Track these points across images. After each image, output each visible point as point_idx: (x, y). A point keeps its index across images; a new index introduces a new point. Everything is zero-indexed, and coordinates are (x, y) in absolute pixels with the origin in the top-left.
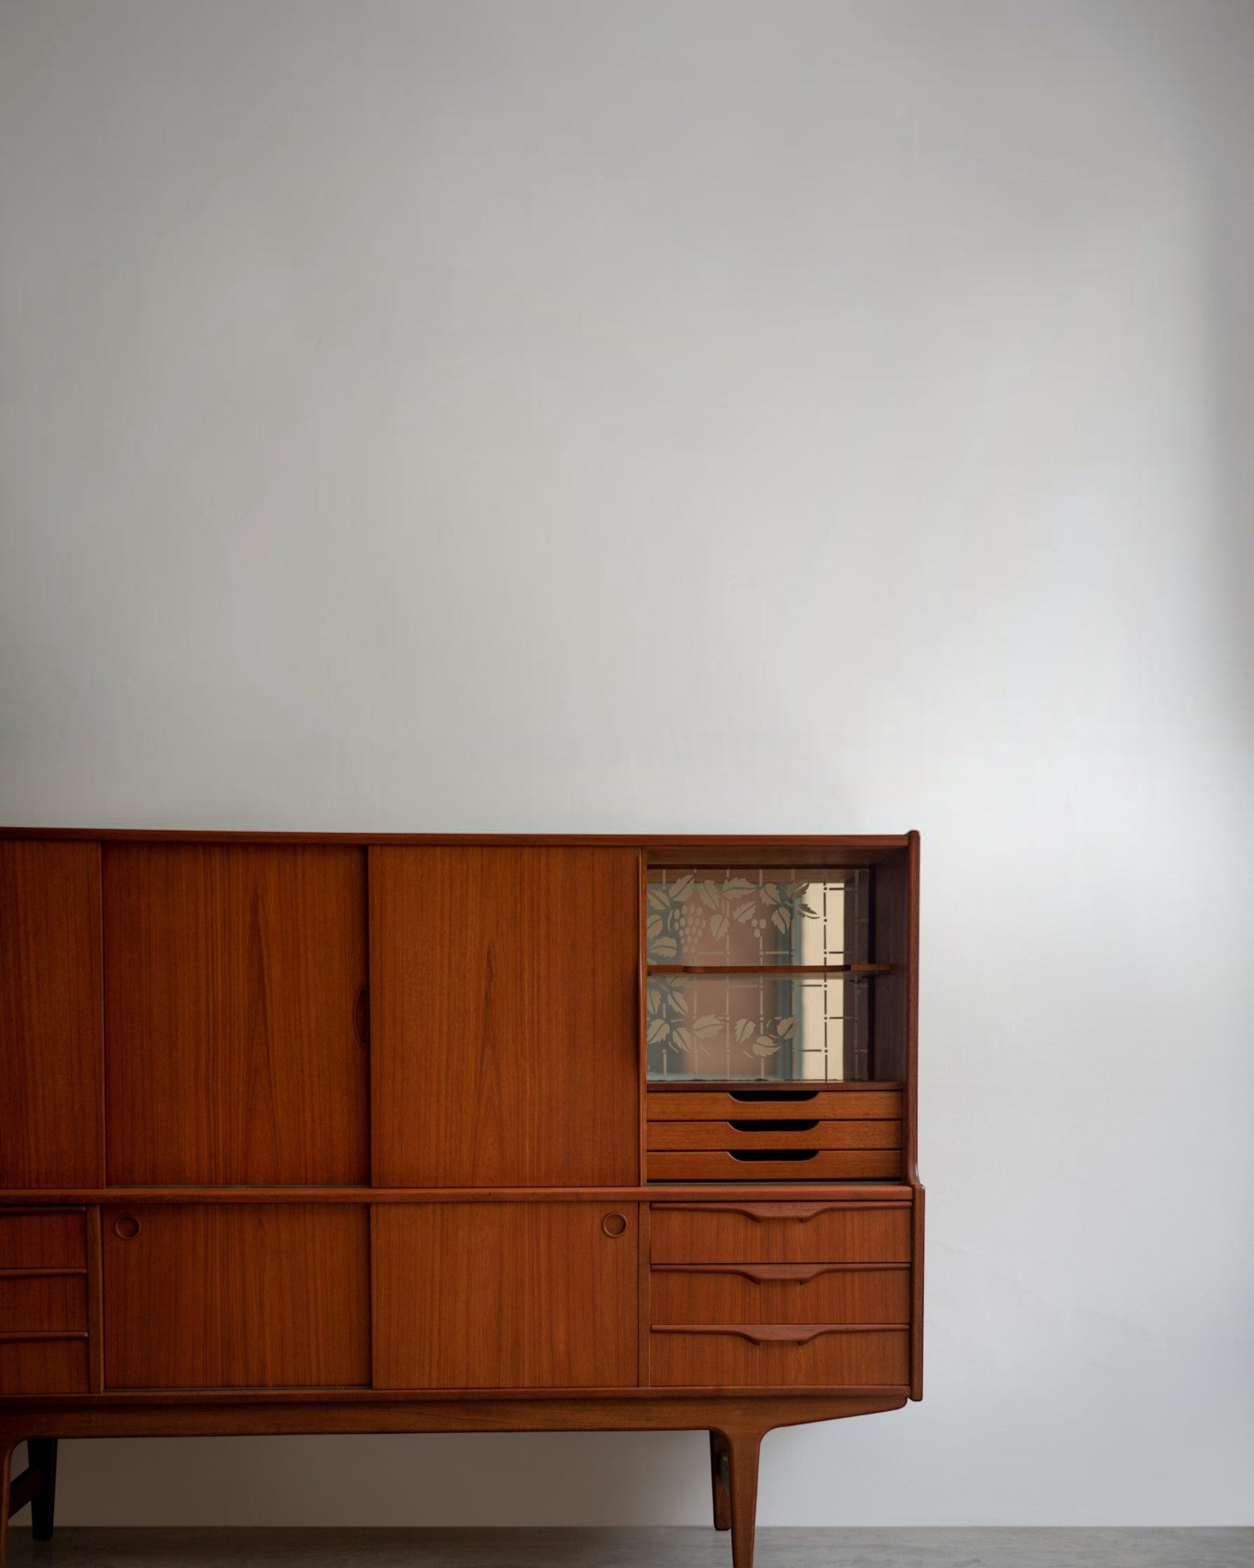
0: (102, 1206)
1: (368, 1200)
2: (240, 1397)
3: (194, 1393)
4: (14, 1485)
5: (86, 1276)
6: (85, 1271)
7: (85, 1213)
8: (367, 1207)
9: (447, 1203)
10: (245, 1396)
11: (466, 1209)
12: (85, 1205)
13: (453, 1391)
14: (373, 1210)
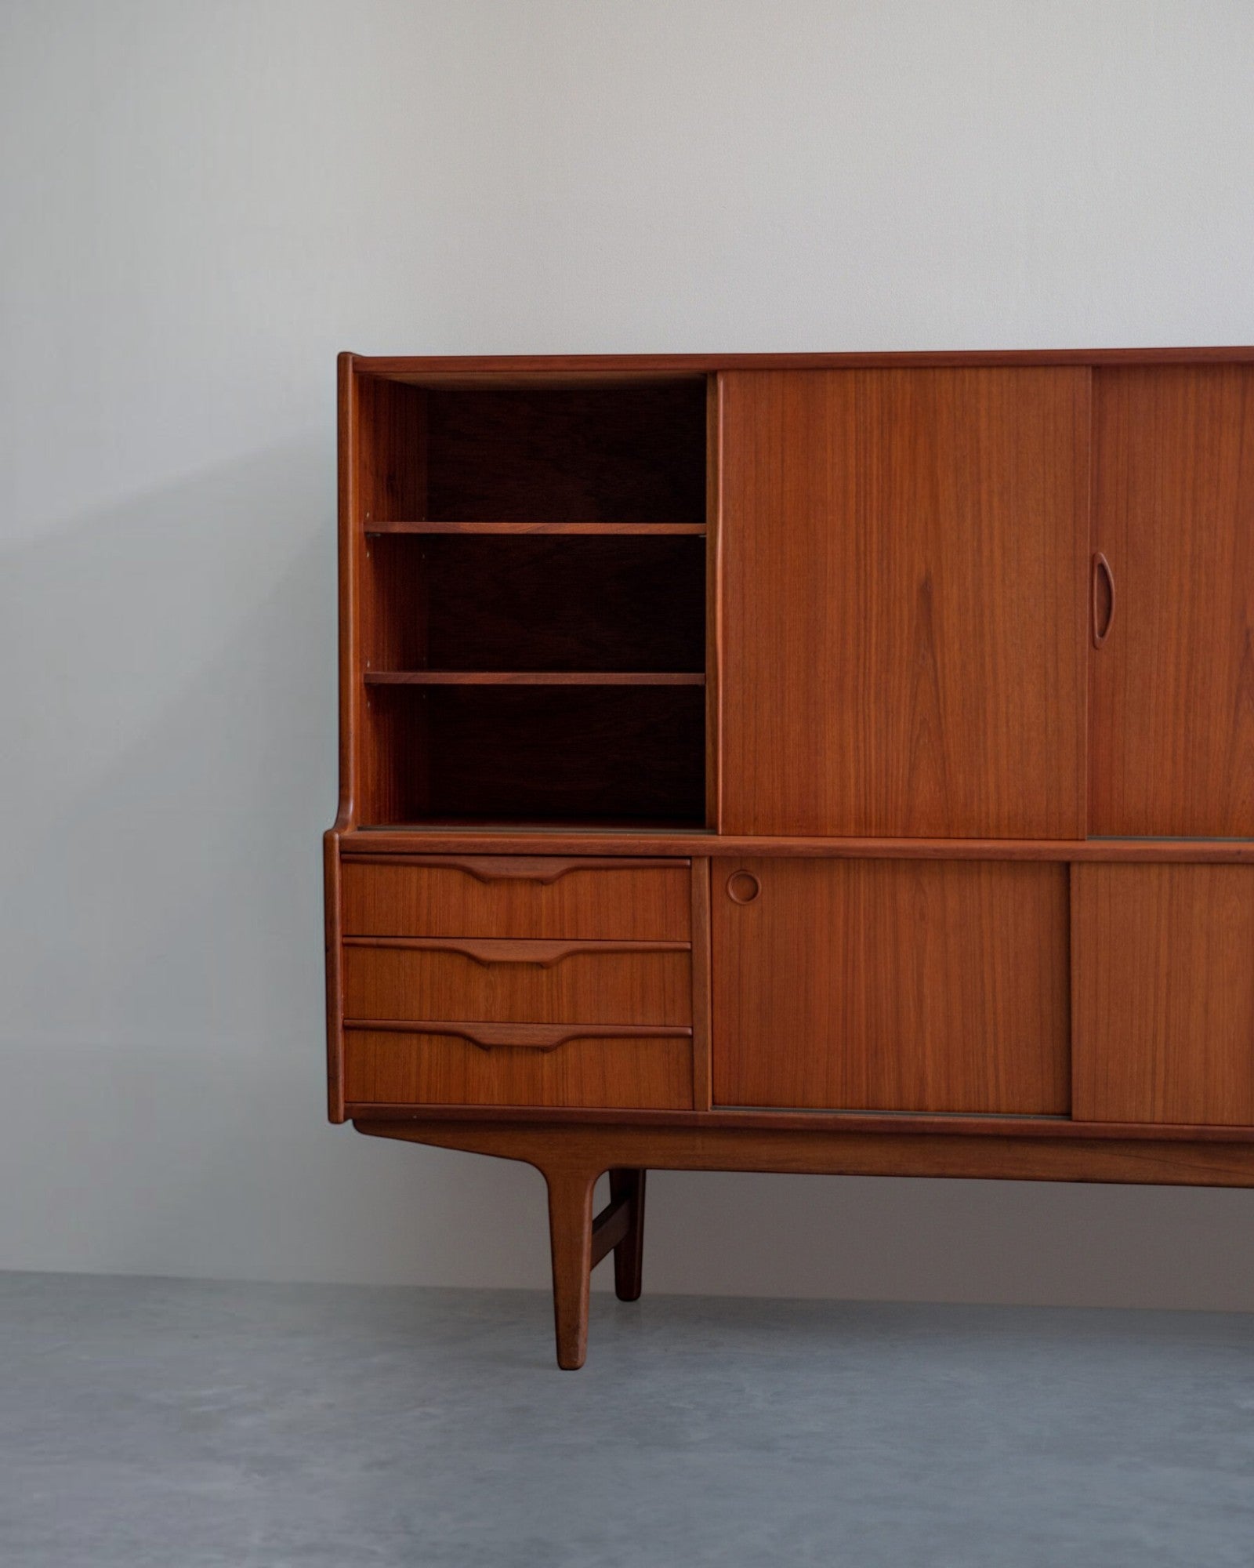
0: (711, 859)
1: (1067, 858)
2: (890, 1123)
3: (830, 1116)
4: (597, 1223)
5: (690, 951)
6: (688, 946)
7: (690, 868)
8: (1067, 865)
9: (1179, 863)
10: (898, 1123)
11: (1204, 873)
12: (689, 858)
13: (1186, 1127)
14: (1074, 870)
